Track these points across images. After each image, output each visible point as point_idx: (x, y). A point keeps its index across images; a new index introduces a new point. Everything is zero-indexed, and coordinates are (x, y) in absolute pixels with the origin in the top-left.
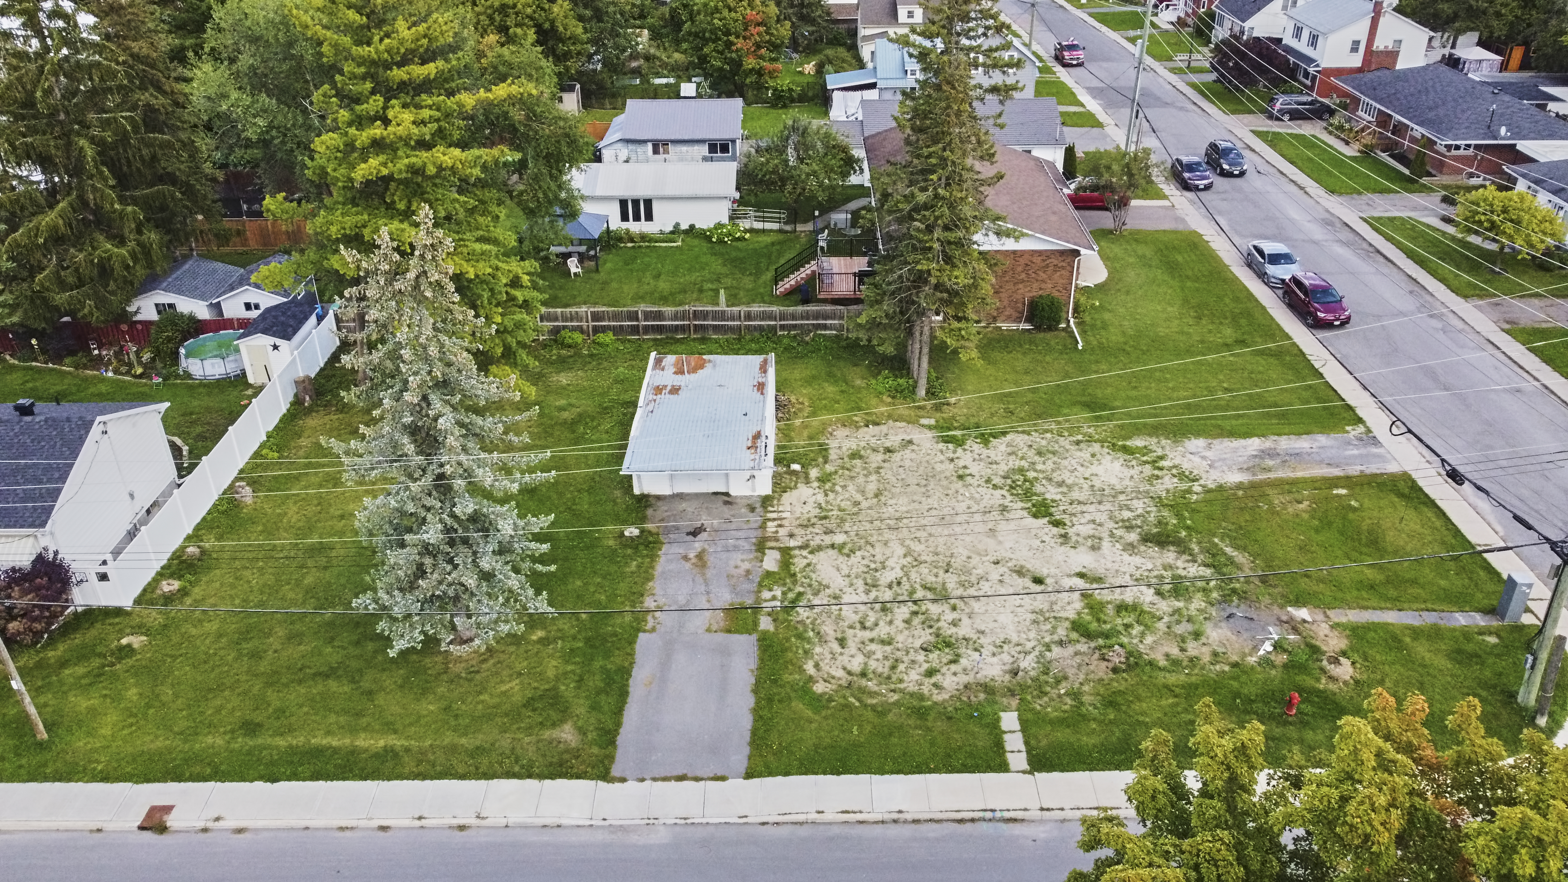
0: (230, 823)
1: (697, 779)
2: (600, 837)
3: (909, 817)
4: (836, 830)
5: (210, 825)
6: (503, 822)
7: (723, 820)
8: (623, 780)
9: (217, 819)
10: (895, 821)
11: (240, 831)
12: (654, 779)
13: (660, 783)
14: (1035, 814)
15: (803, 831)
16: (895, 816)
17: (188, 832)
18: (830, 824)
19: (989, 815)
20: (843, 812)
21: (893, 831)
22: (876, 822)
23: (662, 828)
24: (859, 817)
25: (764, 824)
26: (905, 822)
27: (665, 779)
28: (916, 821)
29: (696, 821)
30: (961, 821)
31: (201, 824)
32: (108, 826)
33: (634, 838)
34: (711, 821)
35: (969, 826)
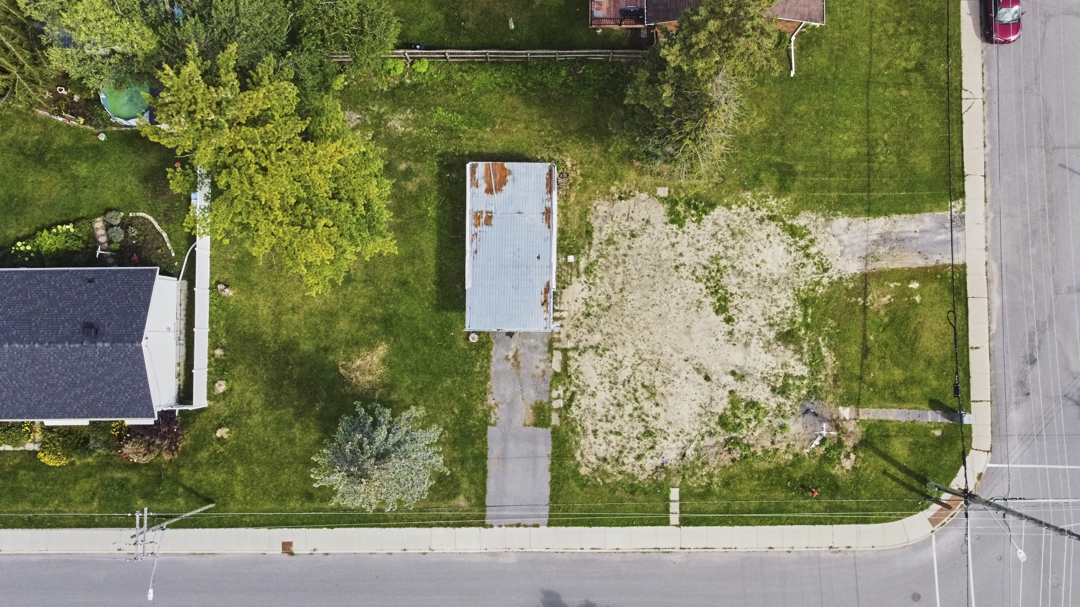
0: (321, 551)
1: (527, 526)
2: (485, 559)
3: (622, 551)
4: (588, 558)
5: (313, 552)
6: (442, 552)
7: (539, 550)
8: (492, 526)
9: (315, 549)
10: (614, 553)
11: (327, 554)
12: (506, 526)
13: (509, 528)
14: (677, 551)
15: (573, 558)
16: (616, 550)
17: (303, 555)
18: (585, 554)
20: (592, 549)
21: (615, 557)
22: (606, 554)
23: (512, 554)
24: (600, 551)
25: (557, 553)
26: (619, 553)
27: (511, 526)
28: (624, 553)
29: (527, 550)
31: (309, 552)
32: (268, 552)
33: (501, 560)
34: (534, 550)
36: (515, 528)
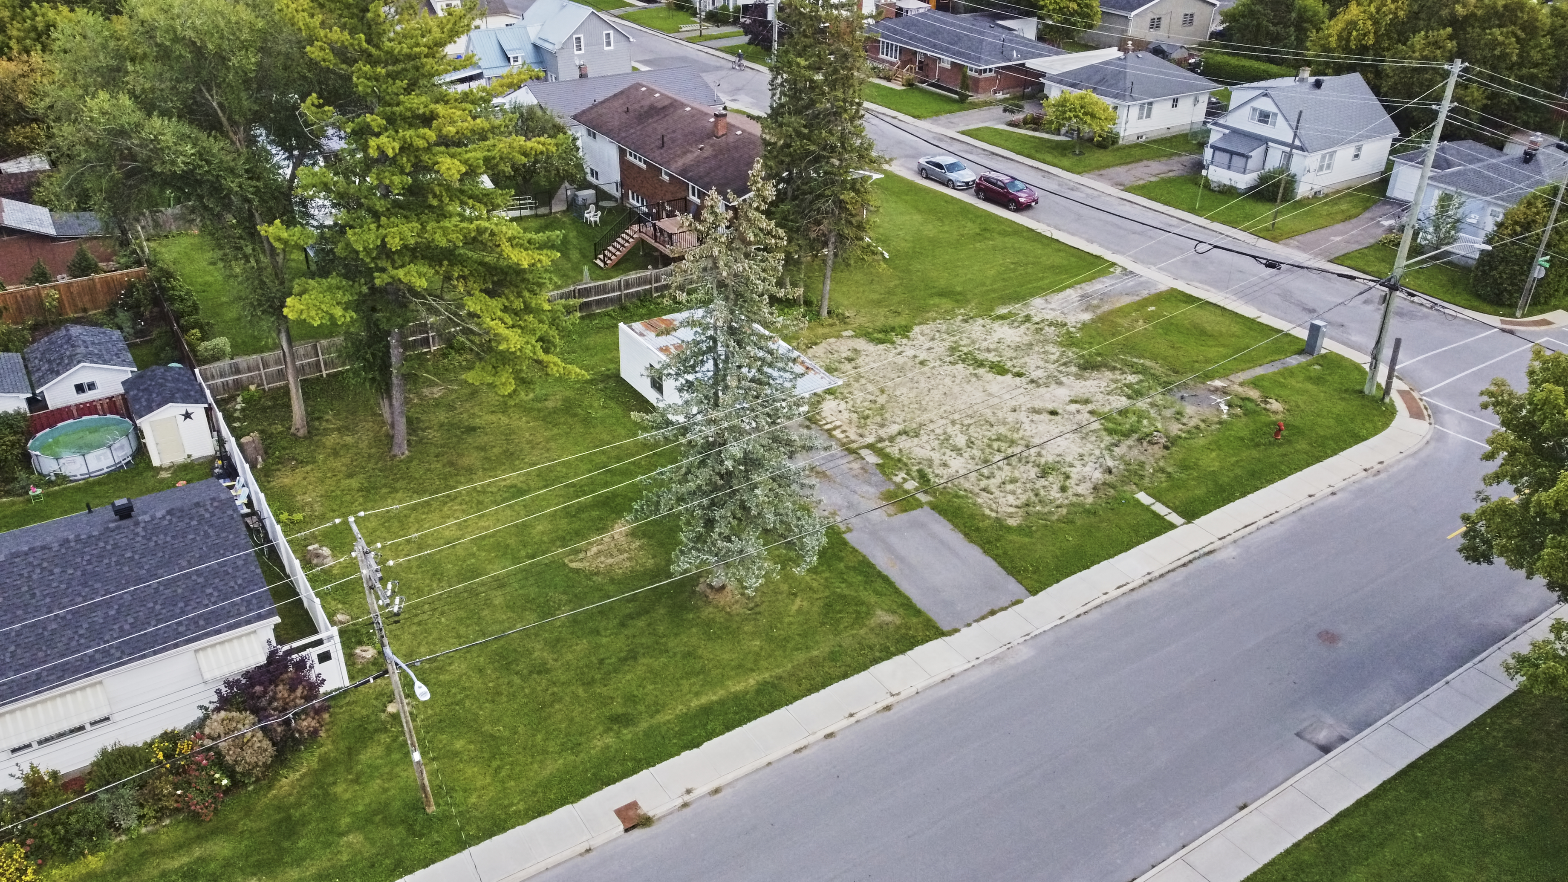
0: (701, 790)
1: (1005, 609)
2: (987, 670)
3: (1157, 574)
4: (1124, 601)
5: (687, 798)
6: (914, 690)
7: (1053, 625)
8: (956, 631)
9: (689, 792)
10: (1150, 581)
11: (717, 791)
12: (977, 621)
13: (982, 622)
14: (1219, 543)
15: (1107, 609)
16: (1149, 577)
17: (671, 813)
18: (1117, 598)
19: (1196, 554)
20: (1118, 588)
21: (1156, 586)
22: (1140, 586)
23: (1020, 647)
24: (1130, 587)
25: (1078, 616)
26: (1156, 579)
27: (983, 618)
28: (1162, 576)
29: (1037, 632)
30: (1184, 565)
31: (679, 802)
32: (595, 843)
33: (1011, 661)
34: (1047, 628)
35: (1190, 565)
36: (991, 619)
